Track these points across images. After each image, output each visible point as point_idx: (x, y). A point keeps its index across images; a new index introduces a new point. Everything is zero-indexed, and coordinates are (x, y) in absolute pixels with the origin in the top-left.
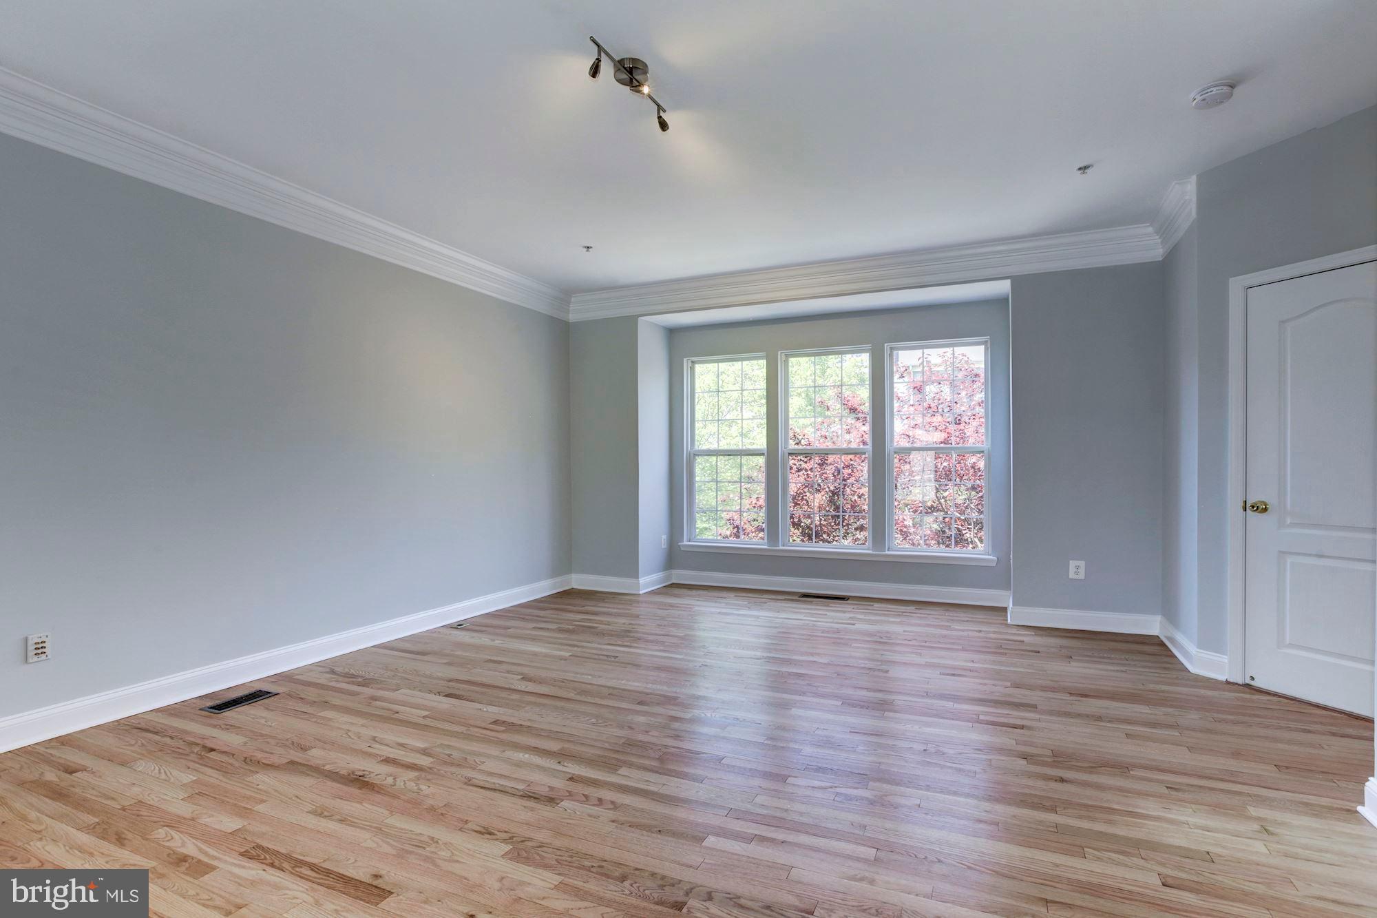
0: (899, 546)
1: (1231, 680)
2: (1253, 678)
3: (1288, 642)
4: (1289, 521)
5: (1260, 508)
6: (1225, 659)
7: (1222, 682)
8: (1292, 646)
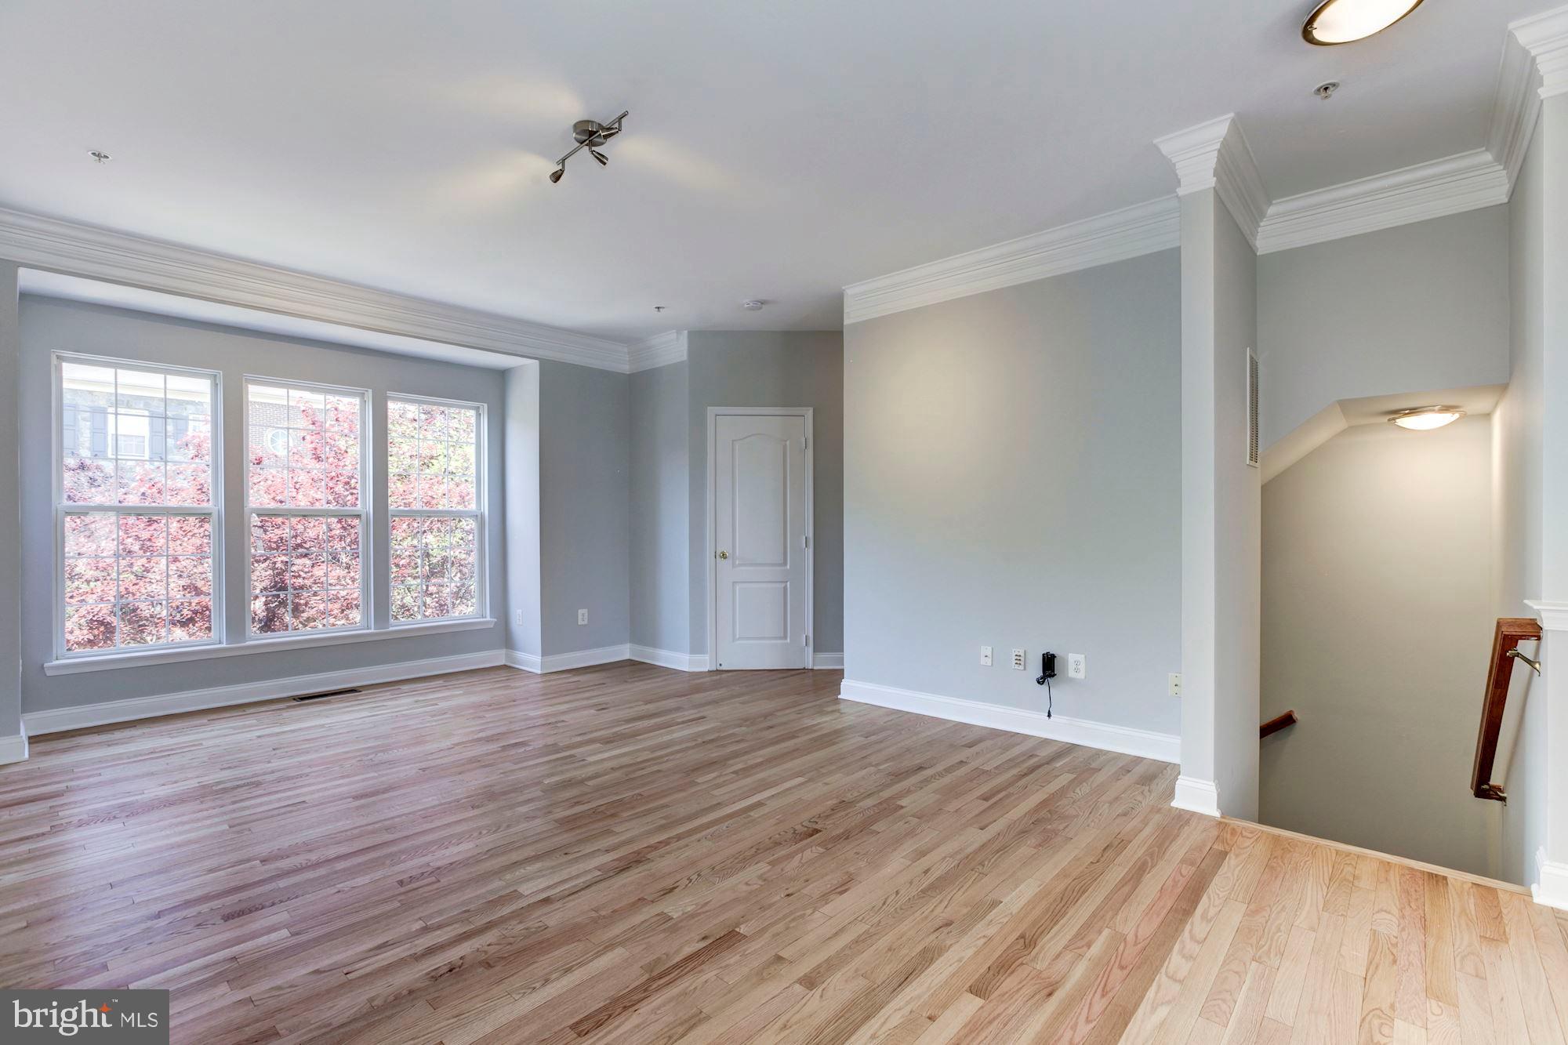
0: (400, 624)
1: (711, 669)
2: (721, 665)
3: (738, 636)
4: (737, 563)
5: (724, 556)
6: (707, 657)
7: (705, 672)
8: (739, 639)
